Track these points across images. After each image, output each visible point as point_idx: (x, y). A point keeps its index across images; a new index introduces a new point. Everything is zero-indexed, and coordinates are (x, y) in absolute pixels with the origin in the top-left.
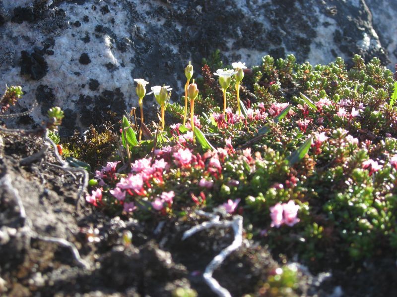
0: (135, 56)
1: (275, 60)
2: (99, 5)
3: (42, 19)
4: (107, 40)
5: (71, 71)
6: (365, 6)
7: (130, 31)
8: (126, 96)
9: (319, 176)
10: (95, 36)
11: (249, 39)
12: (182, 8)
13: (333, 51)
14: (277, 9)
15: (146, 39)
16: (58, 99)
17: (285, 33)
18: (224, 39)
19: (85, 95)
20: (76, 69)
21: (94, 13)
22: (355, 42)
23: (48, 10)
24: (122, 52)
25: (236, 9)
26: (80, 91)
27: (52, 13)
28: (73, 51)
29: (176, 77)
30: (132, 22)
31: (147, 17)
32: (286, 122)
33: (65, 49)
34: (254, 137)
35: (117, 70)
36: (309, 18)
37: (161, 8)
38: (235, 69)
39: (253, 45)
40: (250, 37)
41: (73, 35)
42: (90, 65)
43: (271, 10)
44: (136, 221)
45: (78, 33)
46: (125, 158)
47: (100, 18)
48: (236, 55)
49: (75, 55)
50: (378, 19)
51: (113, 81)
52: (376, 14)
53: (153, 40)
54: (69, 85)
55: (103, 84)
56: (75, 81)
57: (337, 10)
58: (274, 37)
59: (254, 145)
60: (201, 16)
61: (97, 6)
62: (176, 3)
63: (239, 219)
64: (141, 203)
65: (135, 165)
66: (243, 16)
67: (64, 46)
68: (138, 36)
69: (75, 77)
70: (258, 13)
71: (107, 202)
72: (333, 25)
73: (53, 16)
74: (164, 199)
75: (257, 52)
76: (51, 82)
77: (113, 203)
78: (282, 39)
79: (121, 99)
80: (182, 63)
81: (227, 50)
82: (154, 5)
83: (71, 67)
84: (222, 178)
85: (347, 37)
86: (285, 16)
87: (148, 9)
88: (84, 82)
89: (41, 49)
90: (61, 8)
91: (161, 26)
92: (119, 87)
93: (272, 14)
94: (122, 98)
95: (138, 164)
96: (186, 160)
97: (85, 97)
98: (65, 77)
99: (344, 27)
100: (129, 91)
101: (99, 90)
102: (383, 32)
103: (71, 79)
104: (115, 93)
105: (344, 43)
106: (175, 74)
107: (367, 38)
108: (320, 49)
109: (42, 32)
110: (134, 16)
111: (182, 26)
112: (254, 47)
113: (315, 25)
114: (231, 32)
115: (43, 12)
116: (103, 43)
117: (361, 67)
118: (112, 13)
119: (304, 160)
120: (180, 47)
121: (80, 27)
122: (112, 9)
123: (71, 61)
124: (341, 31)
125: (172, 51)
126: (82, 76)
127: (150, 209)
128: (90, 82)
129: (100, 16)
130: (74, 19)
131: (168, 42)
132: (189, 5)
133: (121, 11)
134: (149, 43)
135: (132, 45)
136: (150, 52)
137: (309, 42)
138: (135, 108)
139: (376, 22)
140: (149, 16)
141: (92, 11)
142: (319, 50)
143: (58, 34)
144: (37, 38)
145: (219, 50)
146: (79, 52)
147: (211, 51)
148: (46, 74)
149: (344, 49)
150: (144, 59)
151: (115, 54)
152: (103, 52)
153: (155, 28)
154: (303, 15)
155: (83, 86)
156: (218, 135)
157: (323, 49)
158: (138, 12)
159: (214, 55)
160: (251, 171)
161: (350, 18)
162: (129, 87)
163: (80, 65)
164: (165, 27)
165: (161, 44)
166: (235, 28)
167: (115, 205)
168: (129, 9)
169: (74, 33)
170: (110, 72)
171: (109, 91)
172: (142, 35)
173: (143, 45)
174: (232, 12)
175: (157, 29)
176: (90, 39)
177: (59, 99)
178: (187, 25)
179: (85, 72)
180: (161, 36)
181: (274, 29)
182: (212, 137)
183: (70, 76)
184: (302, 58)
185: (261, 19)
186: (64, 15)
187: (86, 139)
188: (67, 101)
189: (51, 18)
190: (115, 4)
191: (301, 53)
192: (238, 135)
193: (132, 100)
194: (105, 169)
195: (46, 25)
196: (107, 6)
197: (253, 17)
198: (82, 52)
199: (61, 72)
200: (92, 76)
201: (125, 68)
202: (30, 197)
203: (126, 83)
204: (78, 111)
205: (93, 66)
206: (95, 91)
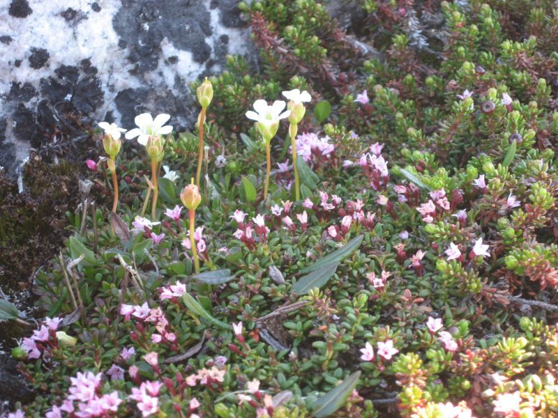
8: (103, 71)
19: (20, 83)
20: (4, 29)
26: (12, 74)
35: (84, 22)
42: (30, 18)
51: (77, 45)
55: (57, 54)
79: (92, 80)
88: (19, 57)
92: (87, 57)
94: (95, 78)
97: (21, 86)
100: (108, 59)
101: (48, 66)
104: (81, 68)
126: (16, 43)
155: (18, 63)
162: (108, 53)
163: (10, 19)
170: (70, 26)
171: (70, 67)
179: (20, 34)
193: (116, 76)
200: (35, 41)
203: (102, 47)
204: (9, 114)
205: (36, 20)
206: (42, 69)
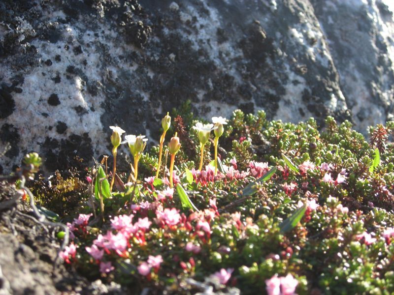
0: (106, 101)
1: (245, 116)
2: (72, 44)
3: (12, 54)
4: (79, 82)
5: (38, 111)
6: (333, 66)
7: (102, 75)
8: (94, 142)
9: (313, 247)
10: (65, 77)
11: (219, 91)
12: (155, 55)
13: (301, 110)
14: (248, 64)
15: (117, 84)
16: (22, 140)
17: (255, 88)
18: (195, 89)
19: (51, 138)
20: (44, 110)
21: (67, 53)
22: (323, 103)
23: (20, 46)
24: (92, 96)
25: (208, 61)
26: (47, 133)
27: (24, 49)
28: (42, 90)
29: (145, 126)
30: (104, 65)
31: (120, 61)
32: (270, 185)
33: (34, 88)
34: (238, 199)
35: (86, 114)
36: (279, 74)
37: (134, 53)
38: (214, 124)
39: (223, 98)
40: (221, 90)
41: (44, 74)
42: (59, 107)
43: (243, 64)
44: (119, 286)
45: (49, 72)
46: (96, 210)
47: (72, 58)
48: (206, 107)
49: (43, 95)
50: (344, 81)
51: (82, 125)
52: (342, 75)
53: (125, 85)
54: (35, 126)
55: (72, 128)
56: (42, 123)
57: (307, 69)
58: (244, 91)
59: (238, 208)
60: (174, 65)
61: (70, 46)
62: (150, 49)
63: (235, 293)
64: (123, 265)
65: (115, 221)
66: (215, 68)
67: (34, 85)
68: (109, 80)
69: (42, 118)
70: (229, 66)
71: (81, 259)
72: (302, 83)
73: (24, 53)
74: (152, 264)
75: (227, 106)
76: (16, 121)
77: (87, 262)
78: (252, 93)
79: (88, 145)
80: (151, 111)
81: (197, 101)
82: (127, 49)
83: (39, 108)
84: (210, 242)
85: (315, 97)
86: (256, 70)
87: (121, 53)
88: (52, 124)
89: (10, 86)
90: (32, 44)
91: (133, 71)
92: (87, 132)
93: (243, 68)
94: (90, 144)
95: (118, 221)
96: (173, 221)
97: (51, 140)
98: (32, 117)
99: (313, 86)
100: (97, 136)
101: (66, 134)
102: (349, 94)
103: (38, 120)
104: (83, 138)
105: (312, 103)
106: (145, 122)
107: (334, 99)
108: (289, 107)
109: (12, 68)
110: (107, 60)
111: (155, 73)
112: (225, 100)
113: (285, 82)
114: (203, 83)
115: (14, 47)
116: (74, 85)
117: (333, 129)
118: (85, 54)
119: (296, 229)
120: (151, 95)
121: (51, 67)
122: (85, 50)
123: (40, 100)
124: (310, 90)
125: (143, 98)
126: (50, 117)
127: (133, 273)
128: (58, 124)
129: (72, 57)
130: (46, 57)
131: (140, 89)
132: (162, 52)
133: (94, 53)
134: (120, 87)
135: (103, 88)
136: (121, 97)
137: (278, 99)
138: (106, 157)
139: (342, 83)
140: (122, 60)
141: (64, 50)
142: (287, 108)
143: (28, 72)
144: (5, 74)
145: (189, 101)
146: (49, 92)
147: (181, 101)
148: (12, 113)
149: (312, 109)
150: (114, 104)
151: (86, 98)
152: (73, 94)
153: (126, 73)
154: (274, 71)
155: (50, 128)
156: (199, 194)
157: (292, 108)
158: (111, 55)
159: (184, 106)
160: (241, 237)
161: (319, 77)
162: (97, 133)
163: (48, 106)
164: (137, 73)
165: (132, 91)
166: (206, 79)
167: (90, 264)
168: (102, 52)
169: (45, 72)
170: (79, 115)
171: (77, 136)
172: (114, 80)
173: (114, 90)
174: (205, 63)
175: (129, 75)
176: (61, 80)
177: (24, 140)
178: (159, 73)
179: (53, 113)
180: (133, 82)
181: (245, 84)
182: (192, 195)
183: (37, 116)
184: (270, 114)
185: (232, 72)
186: (36, 52)
187: (50, 186)
188: (33, 142)
189: (22, 54)
190: (88, 45)
191: (270, 109)
192: (220, 195)
193: (100, 146)
194: (76, 222)
195: (16, 61)
196: (80, 47)
197: (224, 69)
198: (51, 92)
199: (29, 111)
200: (60, 118)
201: (96, 112)
202: (5, 253)
203: (94, 129)
204: (43, 154)
205: (61, 108)
206: (62, 135)
